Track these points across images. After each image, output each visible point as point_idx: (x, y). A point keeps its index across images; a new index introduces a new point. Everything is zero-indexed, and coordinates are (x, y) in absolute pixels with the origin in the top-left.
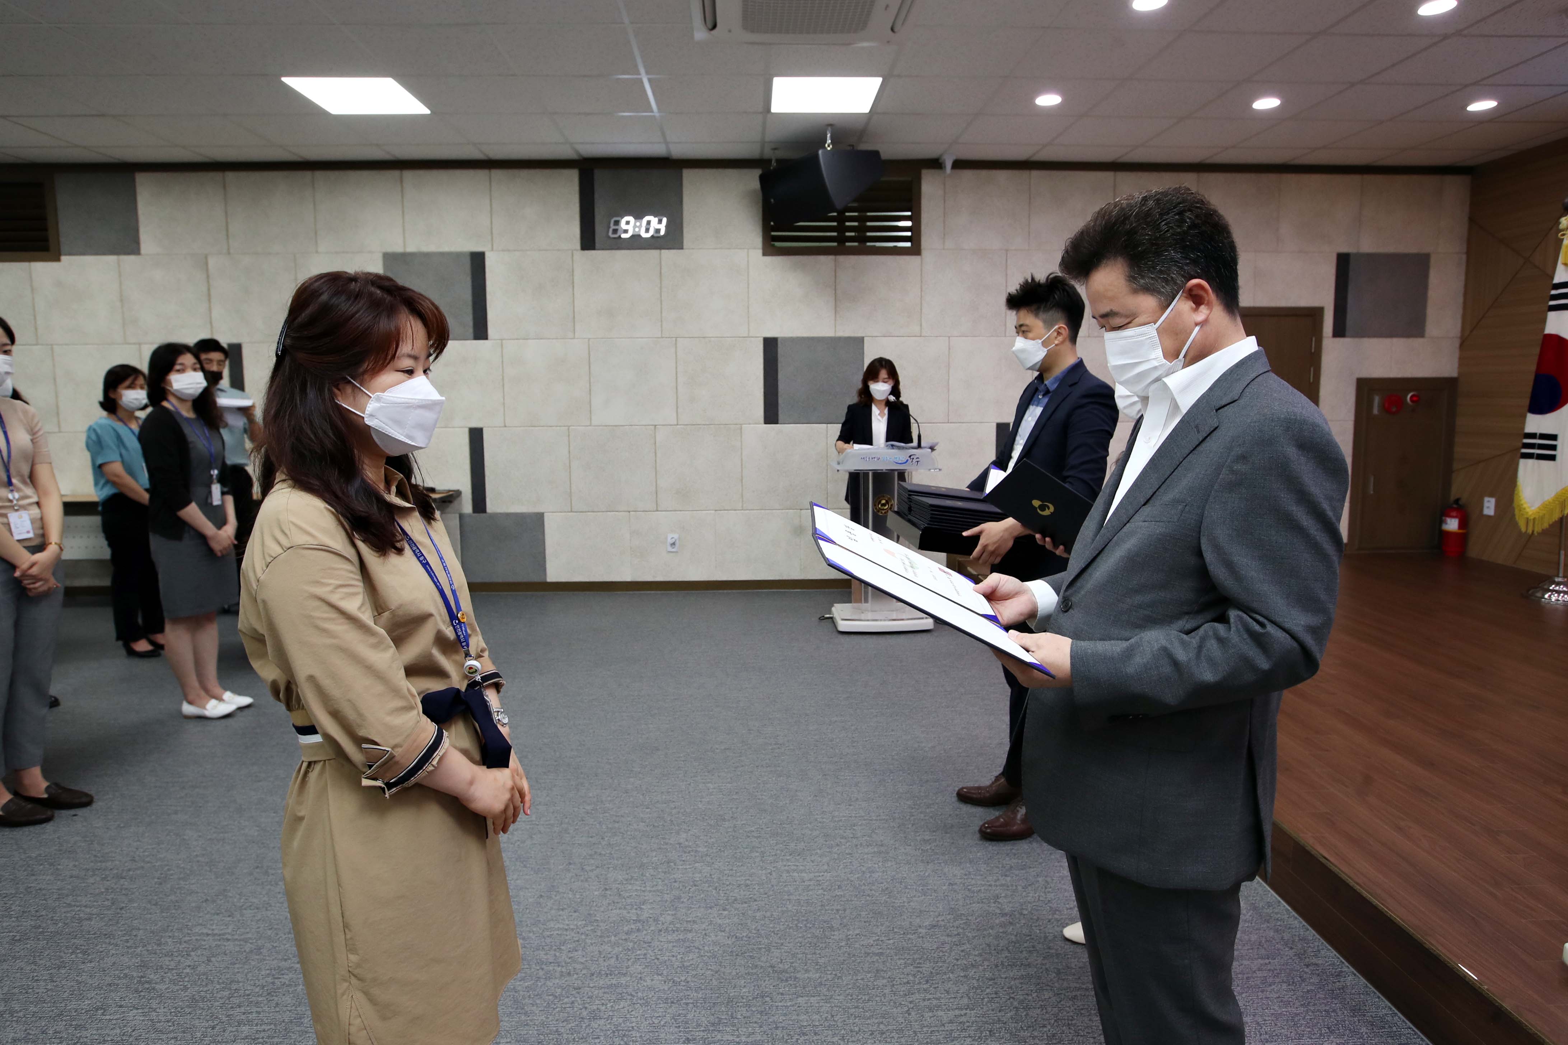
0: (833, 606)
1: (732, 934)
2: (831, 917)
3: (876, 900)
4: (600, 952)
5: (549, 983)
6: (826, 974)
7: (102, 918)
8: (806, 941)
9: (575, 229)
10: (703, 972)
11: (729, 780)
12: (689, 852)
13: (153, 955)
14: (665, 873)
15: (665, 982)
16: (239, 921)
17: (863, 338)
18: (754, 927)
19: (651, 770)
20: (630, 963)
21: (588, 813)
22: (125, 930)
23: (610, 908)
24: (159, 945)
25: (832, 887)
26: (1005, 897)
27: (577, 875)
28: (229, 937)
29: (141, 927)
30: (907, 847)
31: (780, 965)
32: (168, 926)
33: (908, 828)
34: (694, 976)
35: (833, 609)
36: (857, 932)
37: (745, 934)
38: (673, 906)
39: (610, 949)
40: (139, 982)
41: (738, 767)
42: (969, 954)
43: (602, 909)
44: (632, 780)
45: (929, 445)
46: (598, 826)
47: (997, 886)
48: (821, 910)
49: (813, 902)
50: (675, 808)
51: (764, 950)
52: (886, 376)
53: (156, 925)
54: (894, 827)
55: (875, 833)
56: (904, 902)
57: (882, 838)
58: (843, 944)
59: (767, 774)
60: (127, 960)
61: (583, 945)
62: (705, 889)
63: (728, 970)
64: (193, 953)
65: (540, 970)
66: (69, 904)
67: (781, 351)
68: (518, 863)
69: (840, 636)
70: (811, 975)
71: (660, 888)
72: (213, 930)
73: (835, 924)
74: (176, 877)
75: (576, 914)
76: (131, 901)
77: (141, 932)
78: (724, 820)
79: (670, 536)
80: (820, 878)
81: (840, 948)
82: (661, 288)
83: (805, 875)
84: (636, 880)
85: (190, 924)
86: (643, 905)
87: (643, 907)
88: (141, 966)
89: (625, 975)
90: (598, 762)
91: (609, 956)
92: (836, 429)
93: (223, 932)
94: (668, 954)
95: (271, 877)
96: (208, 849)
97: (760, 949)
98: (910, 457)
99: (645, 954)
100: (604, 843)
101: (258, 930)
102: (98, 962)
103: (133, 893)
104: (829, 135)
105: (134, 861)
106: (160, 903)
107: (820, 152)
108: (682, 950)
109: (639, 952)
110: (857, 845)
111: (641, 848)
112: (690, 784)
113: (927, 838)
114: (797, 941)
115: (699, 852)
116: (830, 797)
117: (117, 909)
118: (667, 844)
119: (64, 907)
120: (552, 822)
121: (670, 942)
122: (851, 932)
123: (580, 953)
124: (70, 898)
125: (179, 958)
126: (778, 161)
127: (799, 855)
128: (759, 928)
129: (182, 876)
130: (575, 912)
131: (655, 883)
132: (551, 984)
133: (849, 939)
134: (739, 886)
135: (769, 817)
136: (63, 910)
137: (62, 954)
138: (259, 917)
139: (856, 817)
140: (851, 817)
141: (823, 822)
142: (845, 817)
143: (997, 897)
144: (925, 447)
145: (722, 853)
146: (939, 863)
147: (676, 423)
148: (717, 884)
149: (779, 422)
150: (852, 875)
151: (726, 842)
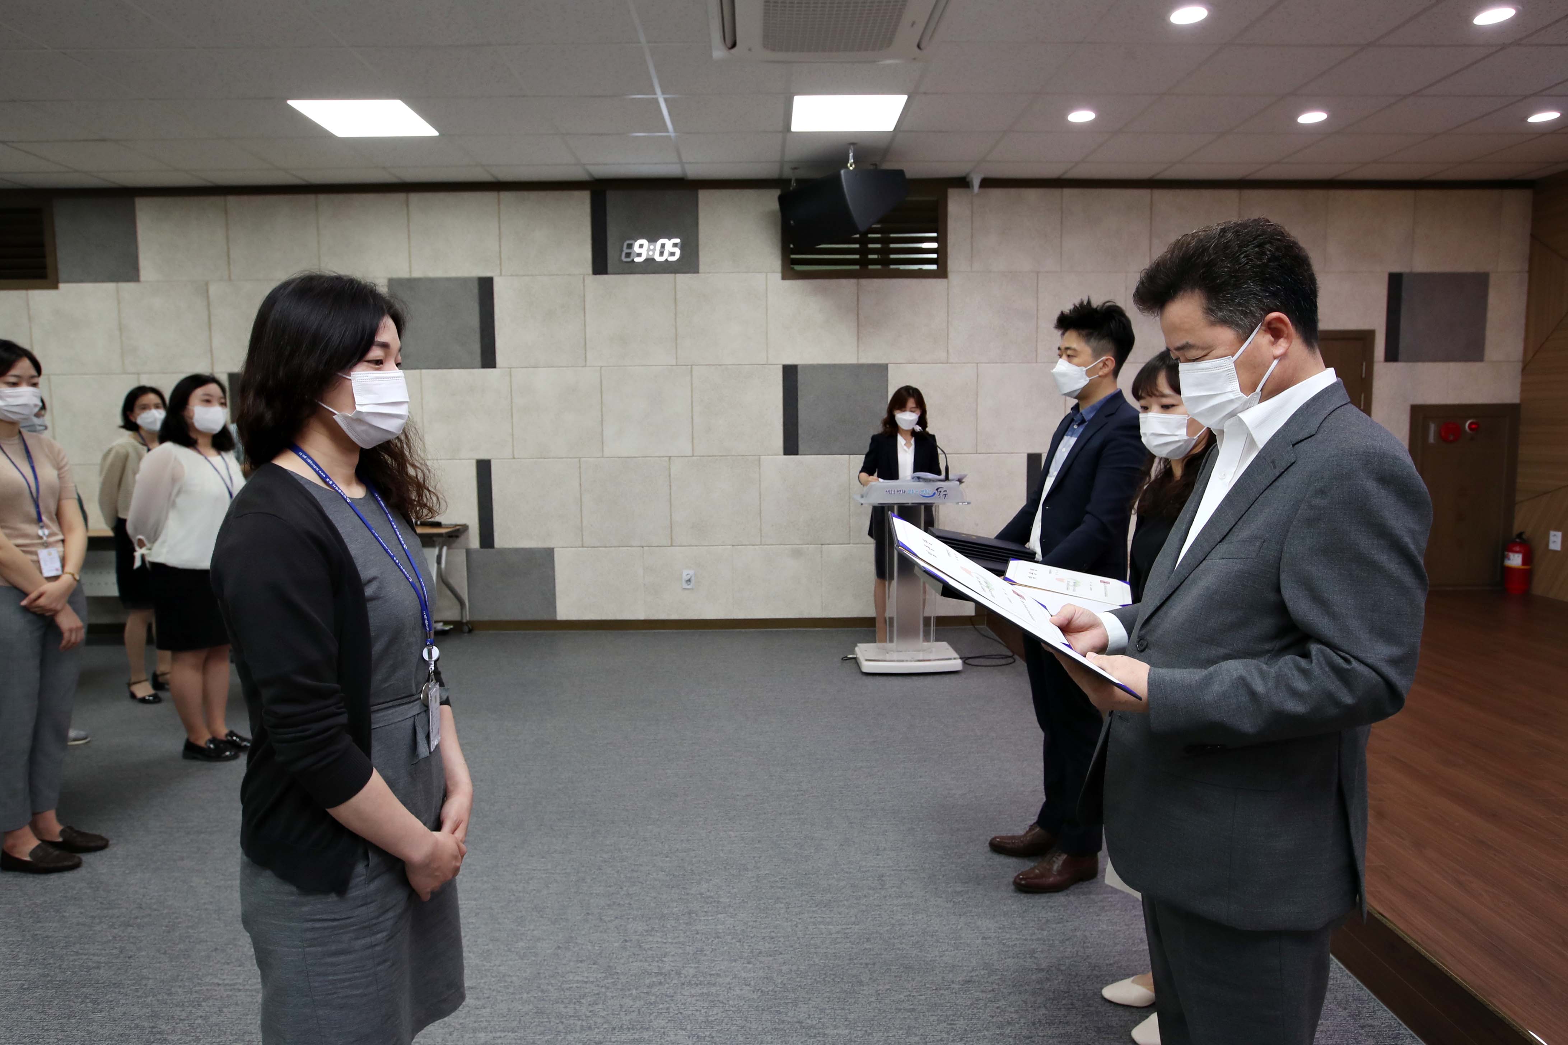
0: (856, 646)
1: (758, 988)
2: (860, 971)
3: (907, 954)
4: (621, 1005)
5: (569, 1037)
6: (856, 1030)
7: (110, 967)
8: (834, 996)
9: (586, 253)
10: (728, 1026)
11: (751, 828)
12: (711, 903)
13: (164, 1005)
15: (689, 1037)
17: (887, 365)
18: (780, 981)
20: (652, 1017)
21: (605, 862)
22: (134, 979)
23: (631, 960)
24: (170, 994)
25: (860, 940)
26: (1042, 952)
27: (595, 926)
28: (241, 987)
29: (150, 976)
30: (938, 899)
31: (809, 1021)
32: (178, 976)
33: (939, 879)
34: (718, 1031)
35: (857, 649)
36: (887, 987)
37: (771, 988)
38: (695, 958)
39: (632, 1003)
40: (151, 1032)
41: (760, 814)
42: (1004, 1011)
43: (622, 961)
44: (649, 827)
45: (957, 477)
46: (616, 875)
48: (849, 964)
49: (841, 956)
50: (696, 856)
51: (790, 1005)
52: (914, 405)
53: (166, 974)
54: (924, 878)
55: (905, 884)
57: (911, 890)
58: (873, 999)
60: (138, 1010)
61: (603, 998)
62: (728, 941)
63: (754, 1026)
64: (203, 1004)
65: (560, 1024)
66: (77, 952)
67: (800, 378)
68: (534, 913)
69: (864, 677)
70: (839, 1031)
71: (682, 939)
72: (224, 980)
73: (865, 978)
74: (184, 925)
75: (596, 966)
76: (140, 949)
77: (151, 981)
78: (747, 869)
79: (685, 572)
80: (847, 931)
81: (870, 1003)
82: (676, 314)
83: (832, 927)
84: (657, 931)
85: (200, 973)
87: (664, 959)
88: (151, 1016)
89: (647, 1029)
90: (614, 808)
91: (631, 1009)
92: (859, 460)
93: (234, 982)
94: (691, 1008)
97: (787, 1004)
98: (937, 489)
99: (668, 1008)
100: (622, 893)
102: (109, 1011)
103: (141, 941)
104: (851, 155)
105: (141, 908)
106: (170, 952)
107: (842, 172)
108: (706, 1004)
109: (661, 1006)
110: (885, 897)
111: (661, 899)
112: (710, 832)
113: (958, 889)
114: (825, 995)
115: (722, 902)
116: (856, 846)
117: (125, 957)
118: (688, 894)
119: (72, 955)
120: (568, 871)
121: (694, 996)
122: (880, 987)
123: (600, 1006)
124: (78, 946)
125: (190, 1008)
126: (798, 181)
127: (825, 906)
128: (785, 982)
129: (190, 924)
130: (594, 964)
131: (676, 935)
132: (572, 1039)
133: (879, 994)
134: (764, 938)
135: (793, 867)
136: (72, 958)
137: (72, 1004)
139: (884, 867)
140: (879, 867)
141: (850, 873)
142: (872, 867)
143: (1033, 952)
144: (953, 480)
145: (745, 904)
146: (972, 916)
147: (691, 455)
148: (740, 936)
149: (799, 452)
150: (881, 928)
151: (750, 893)
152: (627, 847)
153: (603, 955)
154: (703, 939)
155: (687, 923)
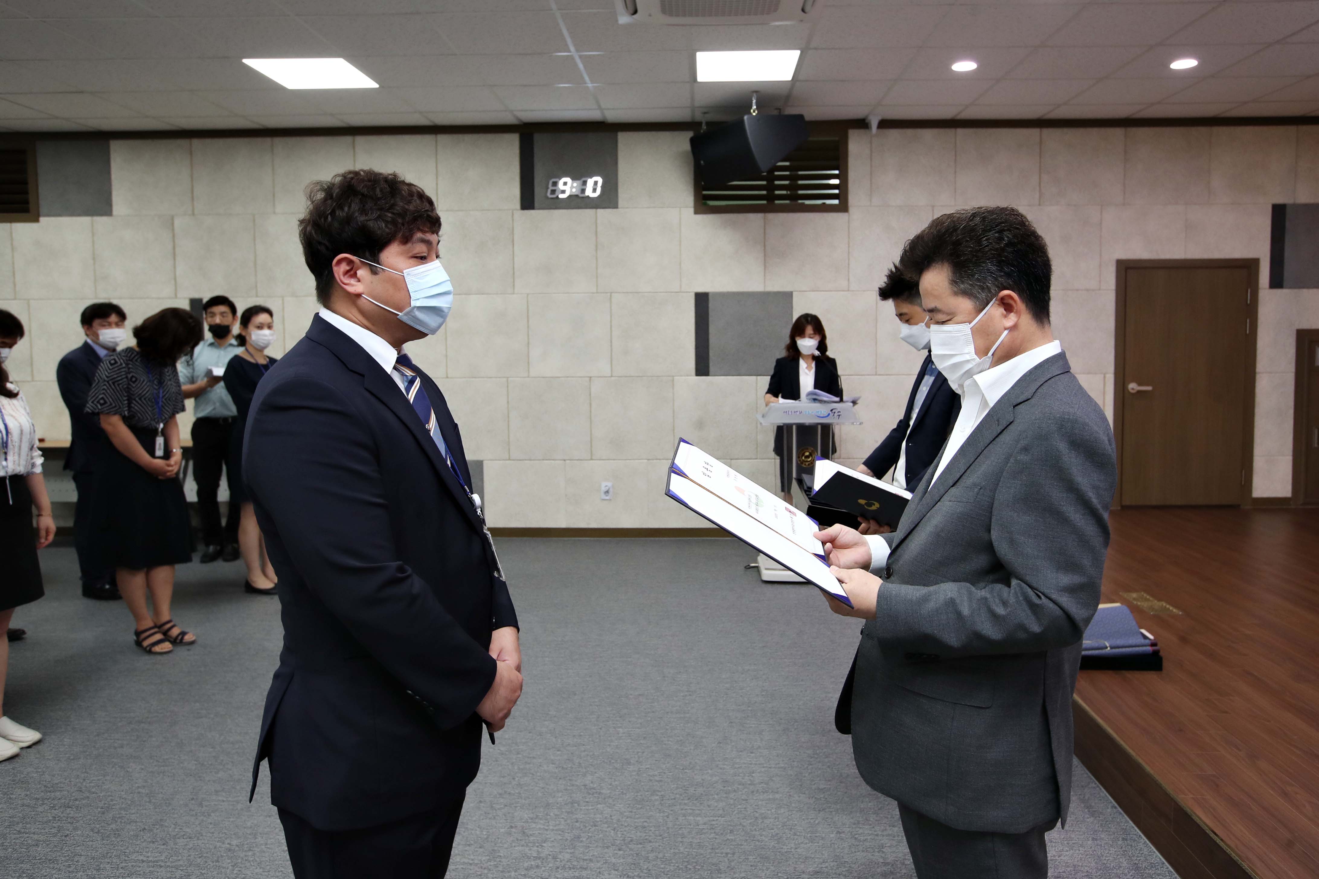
3: (765, 845)
9: (515, 190)
11: (638, 725)
12: (593, 794)
14: (568, 813)
16: (172, 848)
17: (792, 292)
19: (566, 714)
23: (514, 844)
24: (98, 870)
25: (724, 831)
27: (485, 813)
30: (800, 794)
32: (107, 853)
33: (805, 777)
35: (759, 559)
38: (572, 844)
43: (506, 846)
45: (851, 399)
46: (510, 767)
47: (883, 836)
48: (711, 853)
49: (704, 845)
50: (584, 751)
52: (812, 331)
53: (96, 851)
54: (792, 775)
56: (791, 848)
57: (778, 786)
59: (675, 720)
62: (604, 829)
67: (712, 305)
69: (764, 586)
71: (562, 827)
72: (148, 857)
73: (722, 867)
74: (118, 807)
75: (481, 850)
76: (76, 829)
77: (82, 857)
78: (629, 764)
79: (604, 484)
80: (714, 823)
82: (596, 246)
83: (700, 819)
84: (541, 819)
85: (128, 851)
86: (544, 843)
87: (544, 845)
92: (765, 382)
95: (204, 808)
96: (149, 781)
98: (832, 410)
100: (514, 783)
101: (189, 857)
103: (78, 821)
105: (81, 791)
106: (102, 831)
107: (746, 117)
110: (753, 792)
111: (548, 789)
112: (601, 729)
113: (822, 786)
115: (602, 794)
116: (733, 744)
117: (62, 836)
127: (696, 800)
129: (123, 806)
130: (480, 847)
131: (558, 822)
134: (636, 827)
135: (672, 762)
136: (14, 836)
138: (191, 845)
139: (756, 764)
140: (751, 764)
141: (724, 768)
142: (745, 763)
143: (881, 847)
144: (847, 402)
145: (624, 796)
146: (831, 812)
147: (610, 375)
148: (615, 825)
149: (710, 374)
150: (745, 820)
151: (629, 785)
152: (523, 741)
153: (490, 840)
154: (582, 827)
155: (569, 812)
